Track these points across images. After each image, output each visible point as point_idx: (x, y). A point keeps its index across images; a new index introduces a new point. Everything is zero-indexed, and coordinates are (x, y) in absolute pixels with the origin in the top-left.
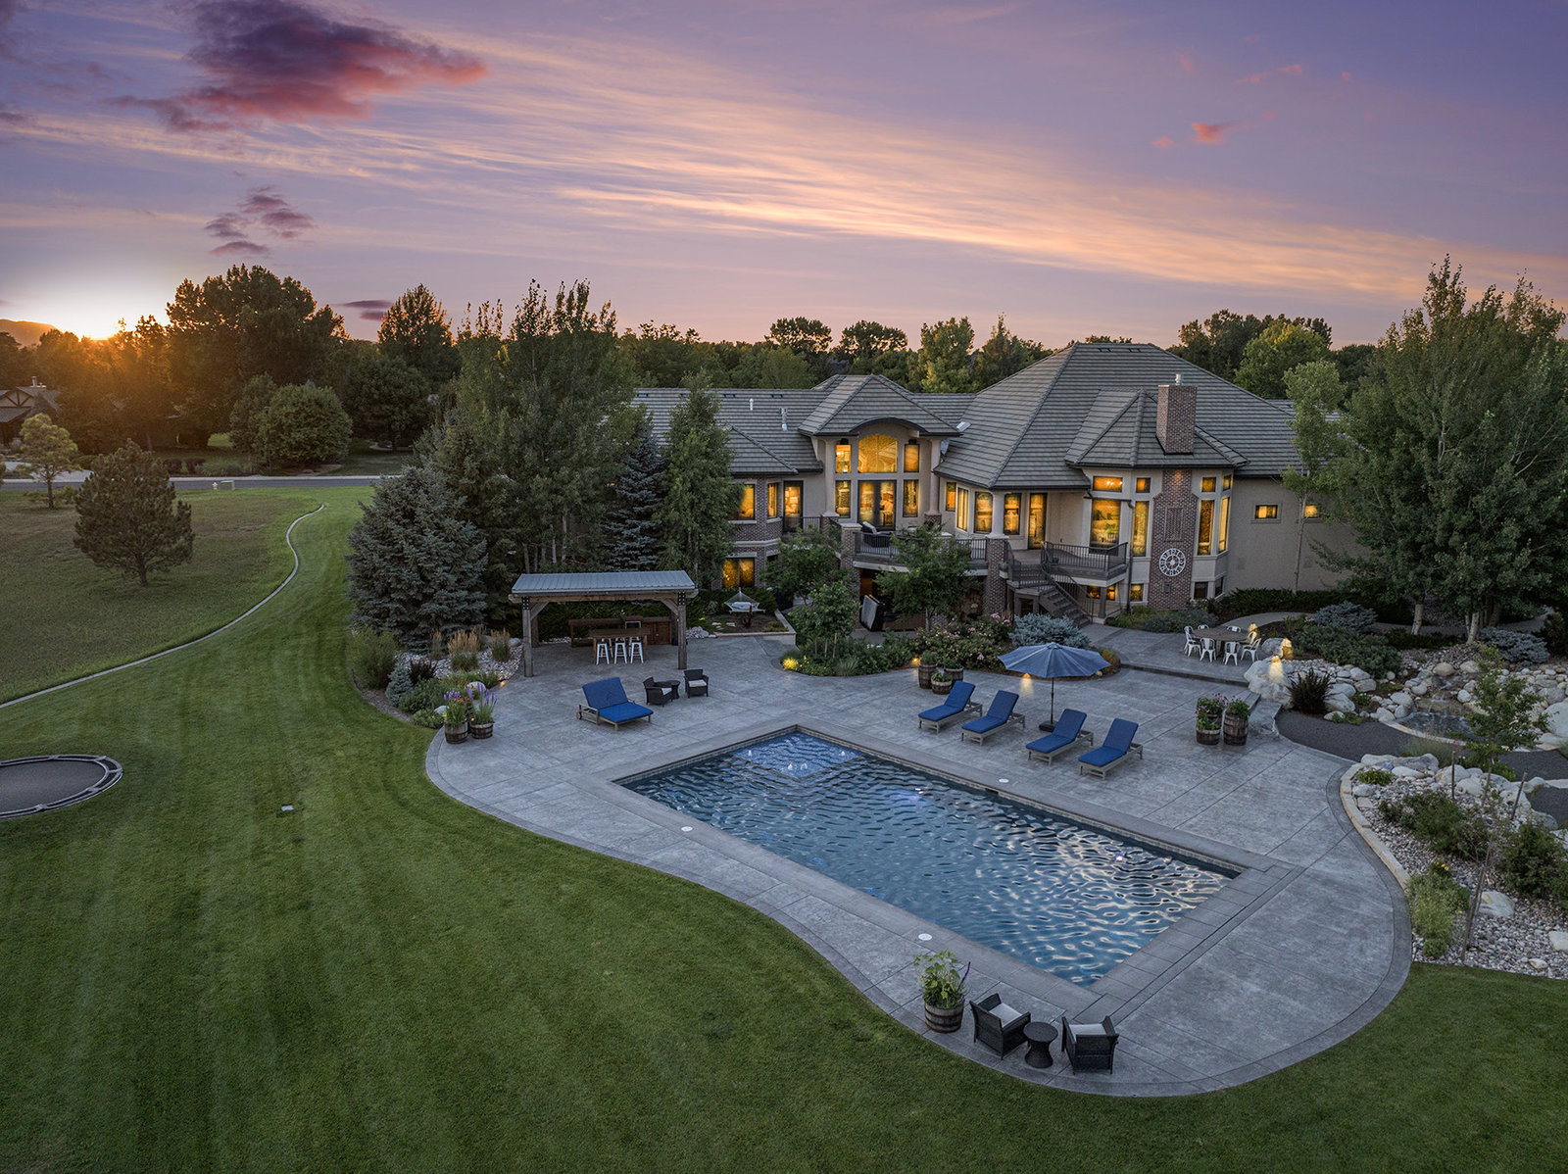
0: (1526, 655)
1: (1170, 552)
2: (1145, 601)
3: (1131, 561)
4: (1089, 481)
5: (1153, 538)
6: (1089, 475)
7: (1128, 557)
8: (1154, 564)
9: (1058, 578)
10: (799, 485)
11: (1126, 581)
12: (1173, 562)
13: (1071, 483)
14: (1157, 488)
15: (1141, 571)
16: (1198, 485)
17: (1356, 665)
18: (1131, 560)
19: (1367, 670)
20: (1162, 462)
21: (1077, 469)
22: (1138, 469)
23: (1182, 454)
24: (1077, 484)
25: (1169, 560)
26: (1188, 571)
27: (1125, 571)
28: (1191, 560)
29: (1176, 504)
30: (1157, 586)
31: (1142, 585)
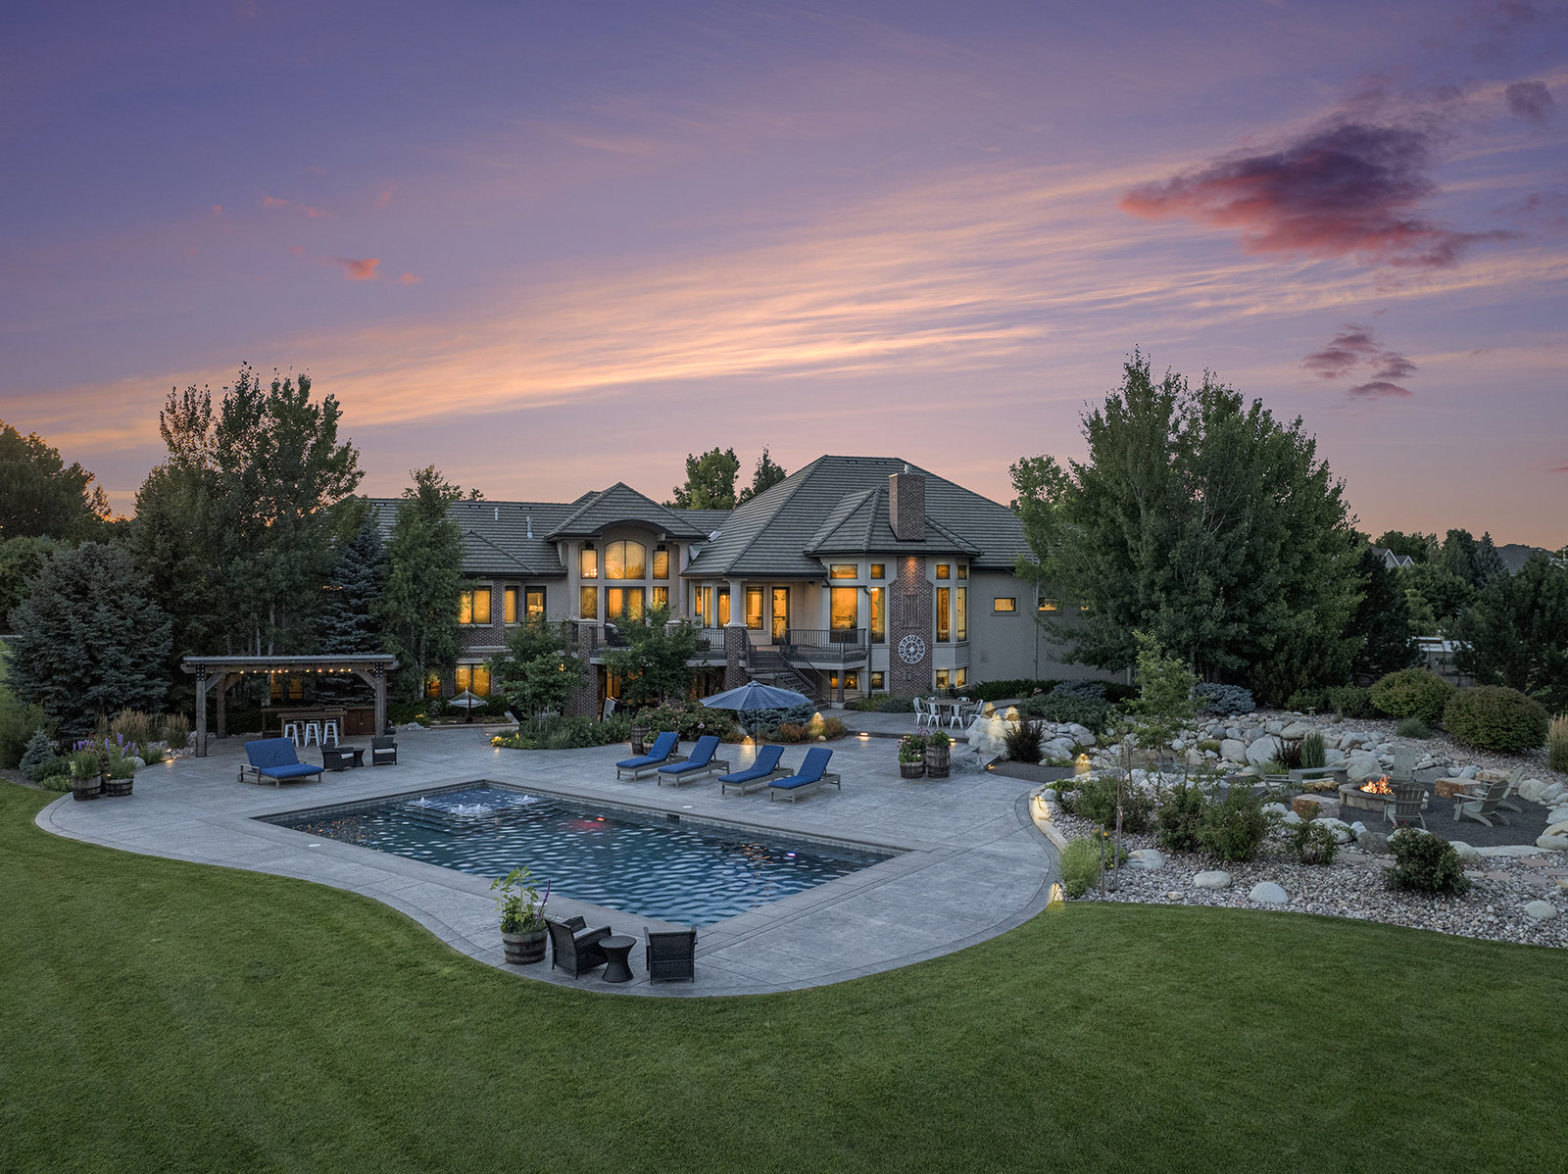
0: (1234, 705)
1: (909, 638)
2: (887, 689)
3: (870, 648)
4: (826, 569)
5: (891, 625)
6: (826, 564)
7: (867, 644)
8: (893, 651)
9: (797, 665)
10: (543, 590)
11: (867, 669)
12: (912, 649)
13: (808, 571)
14: (891, 574)
15: (881, 657)
16: (933, 569)
17: (1076, 722)
18: (870, 646)
19: (1085, 724)
20: (895, 548)
21: (815, 557)
22: (870, 554)
23: (914, 541)
24: (813, 571)
25: (909, 646)
26: (928, 659)
27: (864, 658)
28: (930, 647)
29: (911, 591)
30: (897, 673)
31: (882, 673)
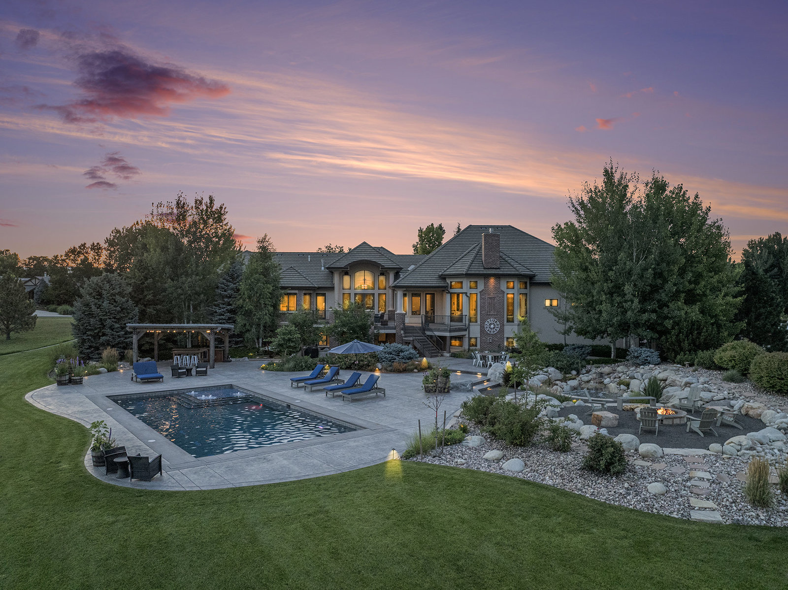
1: (491, 320)
2: (479, 347)
3: (469, 325)
4: (448, 284)
5: (481, 313)
6: (448, 281)
7: (467, 323)
8: (482, 327)
10: (324, 294)
11: (467, 336)
12: (492, 326)
14: (481, 286)
15: (475, 331)
16: (503, 285)
20: (483, 272)
21: (443, 277)
22: (468, 275)
23: (493, 268)
24: (440, 285)
25: (490, 324)
26: (502, 331)
27: (466, 330)
28: (503, 325)
29: (492, 295)
30: (484, 338)
31: (476, 338)
